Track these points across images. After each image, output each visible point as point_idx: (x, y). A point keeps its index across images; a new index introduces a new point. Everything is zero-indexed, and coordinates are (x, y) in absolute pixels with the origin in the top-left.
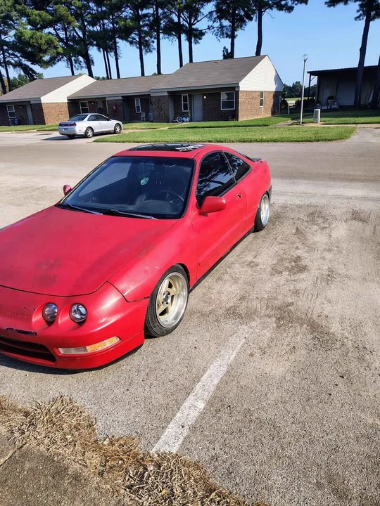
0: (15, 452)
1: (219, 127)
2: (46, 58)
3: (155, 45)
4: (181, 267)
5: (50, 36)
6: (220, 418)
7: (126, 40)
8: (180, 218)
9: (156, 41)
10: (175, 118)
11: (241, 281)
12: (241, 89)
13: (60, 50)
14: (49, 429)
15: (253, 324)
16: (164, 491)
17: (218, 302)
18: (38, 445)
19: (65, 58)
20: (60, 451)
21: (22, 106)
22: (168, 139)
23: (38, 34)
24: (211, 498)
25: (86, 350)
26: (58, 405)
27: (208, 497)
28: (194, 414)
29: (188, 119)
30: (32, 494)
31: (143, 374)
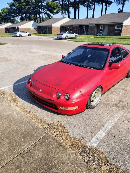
0: (46, 135)
1: (113, 38)
2: (55, 11)
3: (93, 7)
4: (100, 87)
5: (58, 4)
6: (111, 140)
7: (83, 5)
8: (102, 70)
9: (94, 5)
10: (97, 34)
11: (120, 95)
12: (124, 24)
13: (60, 9)
14: (55, 131)
15: (124, 111)
16: (91, 158)
17: (111, 101)
18: (52, 134)
19: (61, 11)
20: (59, 138)
21: (46, 27)
22: (94, 41)
23: (54, 3)
24: (107, 164)
25: (68, 109)
26: (58, 123)
27: (106, 163)
28: (102, 137)
29: (101, 35)
30: (51, 148)
31: (84, 120)
